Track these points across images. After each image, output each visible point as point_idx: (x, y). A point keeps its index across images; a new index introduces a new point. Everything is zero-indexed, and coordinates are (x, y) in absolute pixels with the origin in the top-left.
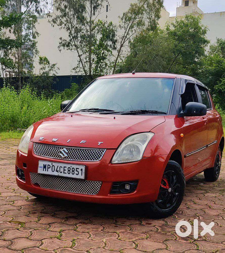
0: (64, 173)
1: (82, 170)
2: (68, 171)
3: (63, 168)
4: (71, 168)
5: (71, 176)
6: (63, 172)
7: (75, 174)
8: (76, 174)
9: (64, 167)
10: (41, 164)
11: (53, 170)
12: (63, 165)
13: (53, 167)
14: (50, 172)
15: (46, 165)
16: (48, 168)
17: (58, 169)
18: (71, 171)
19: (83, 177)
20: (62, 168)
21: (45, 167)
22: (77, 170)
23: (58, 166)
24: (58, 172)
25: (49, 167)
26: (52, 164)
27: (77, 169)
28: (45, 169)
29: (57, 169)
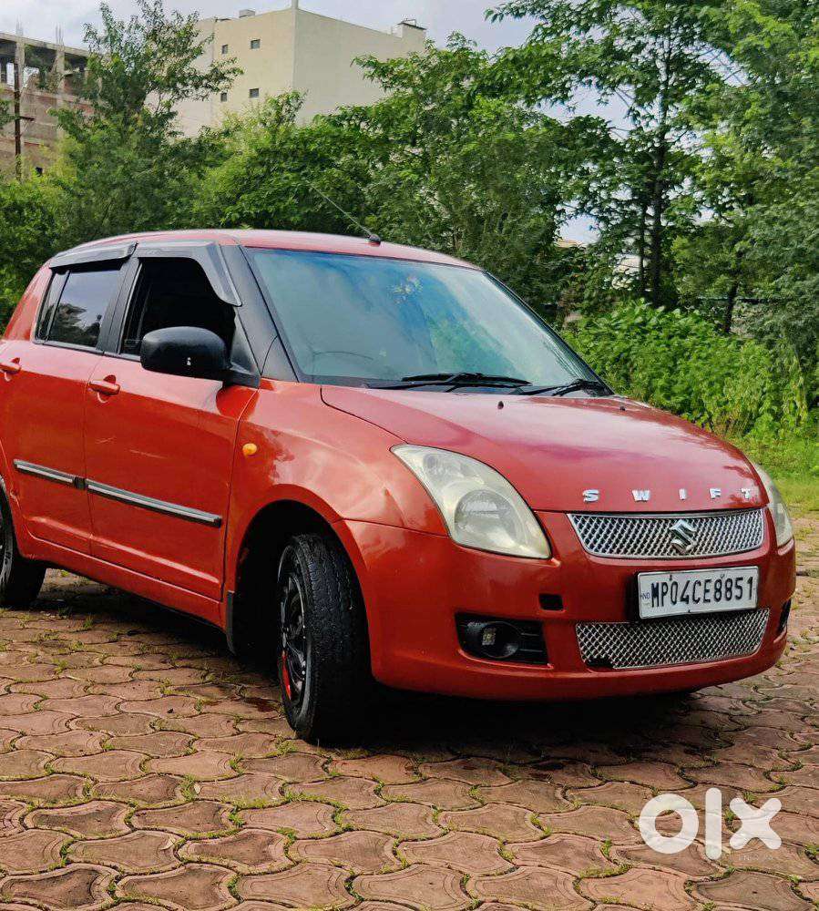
0: (705, 601)
1: (750, 581)
2: (717, 590)
3: (703, 583)
4: (724, 581)
5: (723, 605)
6: (702, 600)
7: (733, 598)
8: (737, 597)
9: (706, 582)
10: (645, 583)
11: (674, 599)
12: (703, 576)
13: (674, 587)
14: (667, 608)
15: (658, 584)
16: (663, 594)
17: (689, 592)
18: (723, 590)
19: (752, 604)
20: (700, 583)
22: (739, 583)
23: (688, 582)
24: (688, 603)
25: (665, 589)
26: (672, 579)
27: (737, 579)
28: (655, 601)
29: (685, 590)
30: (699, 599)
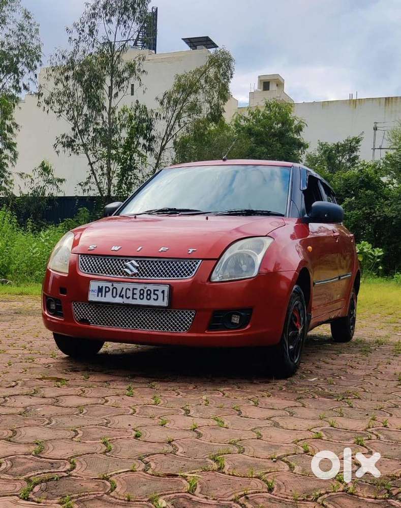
0: (133, 298)
1: (163, 292)
2: (141, 294)
3: (131, 290)
4: (145, 290)
5: (145, 302)
6: (131, 298)
7: (152, 299)
8: (154, 299)
9: (134, 289)
10: (94, 286)
11: (114, 295)
12: (131, 286)
13: (115, 290)
14: (108, 298)
15: (102, 287)
16: (106, 292)
17: (123, 293)
18: (145, 295)
19: (165, 303)
20: (129, 290)
21: (100, 290)
22: (156, 292)
23: (123, 288)
24: (123, 298)
25: (107, 289)
26: (113, 285)
27: (154, 290)
28: (100, 294)
29: (121, 292)
30: (129, 297)
